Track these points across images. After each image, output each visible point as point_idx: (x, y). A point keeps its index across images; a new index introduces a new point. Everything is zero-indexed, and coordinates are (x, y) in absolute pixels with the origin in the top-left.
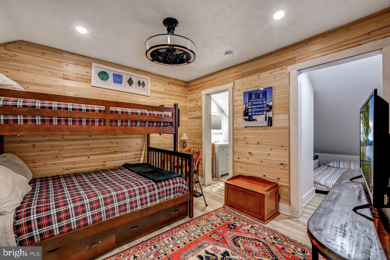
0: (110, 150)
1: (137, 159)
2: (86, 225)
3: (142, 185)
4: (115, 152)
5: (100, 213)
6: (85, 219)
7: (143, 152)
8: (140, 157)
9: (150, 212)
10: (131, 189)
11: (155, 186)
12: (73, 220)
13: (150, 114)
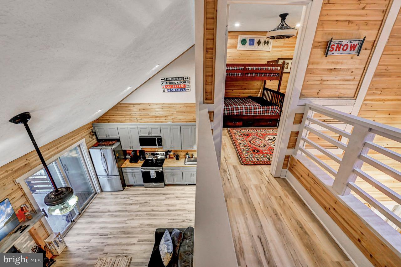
0: (243, 87)
1: (256, 94)
2: (234, 114)
3: (255, 105)
4: (245, 89)
5: (238, 112)
6: (234, 113)
7: (261, 90)
8: (258, 93)
9: (257, 118)
10: (251, 106)
11: (262, 108)
12: (231, 112)
13: (266, 69)
